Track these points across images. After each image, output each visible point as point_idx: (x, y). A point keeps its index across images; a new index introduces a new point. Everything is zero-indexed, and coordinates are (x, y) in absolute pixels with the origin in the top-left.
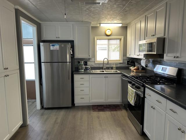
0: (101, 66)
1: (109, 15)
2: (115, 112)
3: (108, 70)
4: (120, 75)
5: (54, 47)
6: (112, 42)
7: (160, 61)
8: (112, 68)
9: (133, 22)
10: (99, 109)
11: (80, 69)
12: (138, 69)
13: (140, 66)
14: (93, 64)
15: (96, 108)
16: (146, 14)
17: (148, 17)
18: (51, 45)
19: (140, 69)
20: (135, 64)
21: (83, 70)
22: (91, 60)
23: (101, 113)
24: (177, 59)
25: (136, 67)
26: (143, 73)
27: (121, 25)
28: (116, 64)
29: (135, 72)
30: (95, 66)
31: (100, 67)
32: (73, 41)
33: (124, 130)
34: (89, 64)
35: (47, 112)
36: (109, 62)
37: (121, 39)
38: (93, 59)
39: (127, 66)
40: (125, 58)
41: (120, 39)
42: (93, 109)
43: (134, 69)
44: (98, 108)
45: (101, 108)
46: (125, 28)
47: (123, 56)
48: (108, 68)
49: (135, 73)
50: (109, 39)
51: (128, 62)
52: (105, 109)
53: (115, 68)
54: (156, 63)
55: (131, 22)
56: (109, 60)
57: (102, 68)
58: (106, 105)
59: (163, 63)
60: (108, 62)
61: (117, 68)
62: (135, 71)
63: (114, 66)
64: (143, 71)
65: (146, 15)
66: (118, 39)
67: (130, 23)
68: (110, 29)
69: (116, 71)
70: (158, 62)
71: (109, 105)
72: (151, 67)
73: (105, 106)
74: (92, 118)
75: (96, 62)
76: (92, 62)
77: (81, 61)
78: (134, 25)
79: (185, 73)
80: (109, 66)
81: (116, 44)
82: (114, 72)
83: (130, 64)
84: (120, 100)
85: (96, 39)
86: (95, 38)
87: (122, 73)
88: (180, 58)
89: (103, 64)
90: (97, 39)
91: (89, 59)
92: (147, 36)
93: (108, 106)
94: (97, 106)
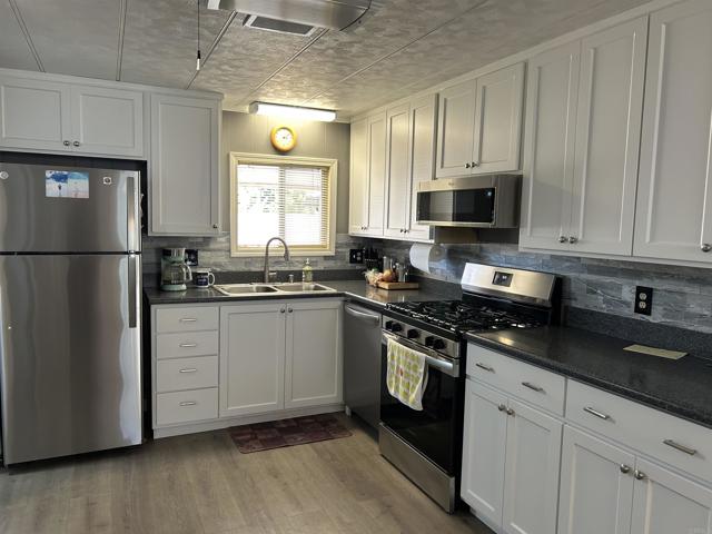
0: (257, 268)
1: (310, 76)
2: (328, 443)
3: (284, 284)
4: (337, 302)
5: (62, 184)
6: (296, 177)
7: (478, 252)
8: (298, 276)
9: (379, 110)
10: (261, 441)
11: (169, 283)
12: (394, 279)
13: (400, 269)
14: (222, 259)
15: (252, 439)
16: (440, 88)
17: (445, 100)
18: (48, 174)
19: (402, 279)
20: (382, 260)
21: (184, 287)
22: (212, 246)
23: (279, 455)
24: (572, 247)
25: (387, 273)
26: (410, 293)
27: (331, 117)
28: (314, 260)
29: (387, 287)
30: (232, 268)
31: (250, 273)
32: (146, 162)
33: (389, 506)
34: (206, 261)
35: (29, 481)
36: (291, 253)
37: (328, 168)
38: (223, 239)
39: (349, 266)
40: (343, 239)
41: (326, 170)
42: (240, 444)
43: (383, 280)
44: (260, 437)
45: (270, 436)
46: (342, 130)
47: (337, 232)
48: (283, 277)
49: (386, 293)
50: (283, 166)
51: (352, 252)
52: (285, 437)
53: (310, 276)
54: (462, 257)
55: (369, 110)
56: (291, 247)
57: (259, 277)
58: (285, 421)
59: (493, 258)
60: (286, 251)
61: (319, 276)
62: (386, 285)
63: (307, 268)
64: (412, 285)
65: (438, 95)
66: (318, 168)
67: (363, 114)
68: (288, 130)
69: (316, 288)
70: (471, 254)
71: (296, 419)
72: (442, 270)
73: (283, 426)
74: (248, 480)
75: (234, 254)
76: (219, 253)
77: (175, 247)
78: (382, 120)
79: (573, 289)
80: (287, 269)
81: (308, 184)
82: (309, 289)
83: (361, 262)
84: (335, 395)
85: (233, 160)
86: (231, 156)
87: (344, 295)
88: (582, 242)
89: (266, 263)
90: (240, 163)
91: (207, 240)
92: (442, 167)
93: (294, 424)
94: (250, 430)
